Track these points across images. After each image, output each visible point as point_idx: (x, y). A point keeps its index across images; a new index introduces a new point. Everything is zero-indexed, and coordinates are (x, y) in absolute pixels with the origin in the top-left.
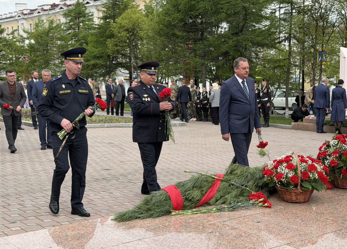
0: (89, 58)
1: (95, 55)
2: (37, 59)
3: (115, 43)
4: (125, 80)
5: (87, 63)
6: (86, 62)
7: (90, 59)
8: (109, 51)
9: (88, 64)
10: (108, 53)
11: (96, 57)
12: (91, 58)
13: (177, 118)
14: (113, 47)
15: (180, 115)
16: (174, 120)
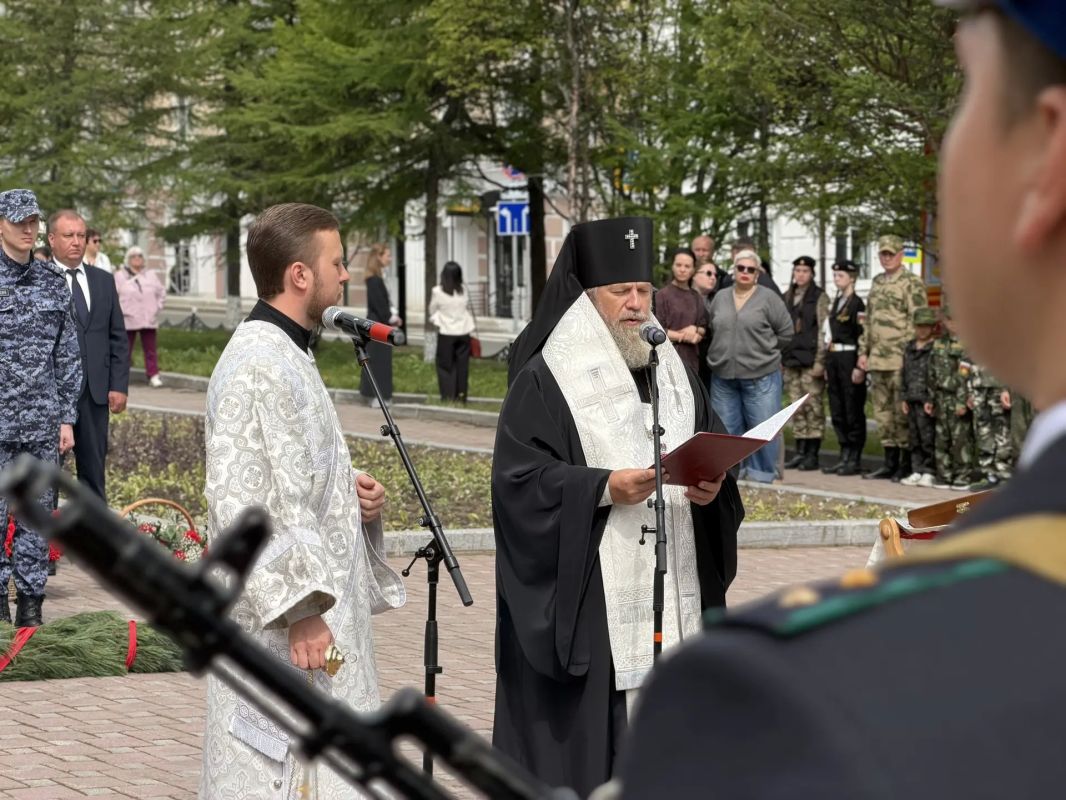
0: (318, 103)
1: (354, 85)
2: (18, 102)
3: (477, 15)
4: (455, 218)
5: (311, 131)
6: (303, 123)
7: (327, 108)
8: (441, 63)
9: (315, 137)
10: (437, 74)
11: (361, 96)
12: (330, 104)
13: (915, 476)
14: (466, 42)
15: (941, 461)
16: (895, 486)
